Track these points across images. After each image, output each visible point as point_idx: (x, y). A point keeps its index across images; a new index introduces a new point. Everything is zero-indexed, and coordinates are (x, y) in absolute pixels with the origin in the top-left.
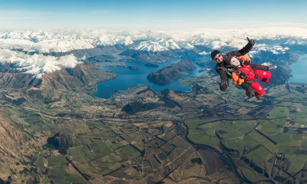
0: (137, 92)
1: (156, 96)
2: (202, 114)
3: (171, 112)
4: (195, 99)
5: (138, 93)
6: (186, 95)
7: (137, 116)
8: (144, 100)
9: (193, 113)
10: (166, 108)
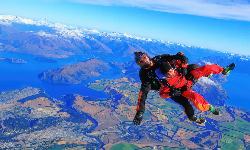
0: (21, 97)
1: (54, 105)
2: (128, 134)
3: (80, 130)
4: (114, 110)
5: (22, 101)
6: (101, 104)
7: (17, 143)
8: (32, 111)
9: (115, 131)
10: (72, 124)
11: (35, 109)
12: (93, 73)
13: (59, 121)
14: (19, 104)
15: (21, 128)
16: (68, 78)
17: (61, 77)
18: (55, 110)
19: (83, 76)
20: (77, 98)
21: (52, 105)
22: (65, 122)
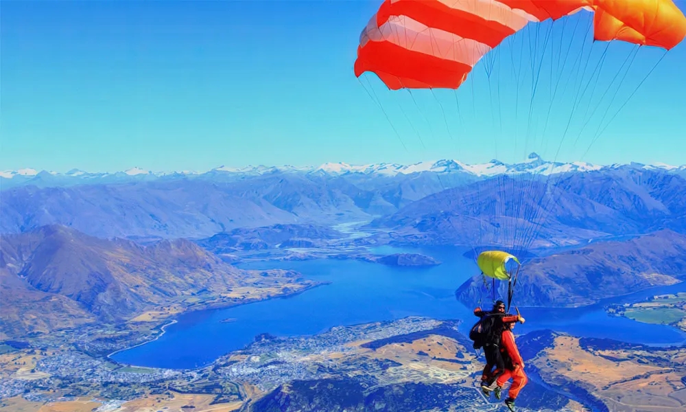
1: (468, 358)
6: (648, 358)
8: (391, 369)
11: (401, 365)
12: (651, 276)
13: (463, 397)
14: (364, 352)
15: (334, 403)
16: (550, 288)
17: (526, 286)
18: (465, 368)
19: (608, 283)
20: (559, 340)
21: (463, 357)
22: (484, 402)
